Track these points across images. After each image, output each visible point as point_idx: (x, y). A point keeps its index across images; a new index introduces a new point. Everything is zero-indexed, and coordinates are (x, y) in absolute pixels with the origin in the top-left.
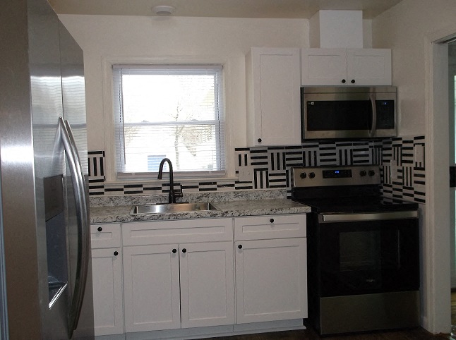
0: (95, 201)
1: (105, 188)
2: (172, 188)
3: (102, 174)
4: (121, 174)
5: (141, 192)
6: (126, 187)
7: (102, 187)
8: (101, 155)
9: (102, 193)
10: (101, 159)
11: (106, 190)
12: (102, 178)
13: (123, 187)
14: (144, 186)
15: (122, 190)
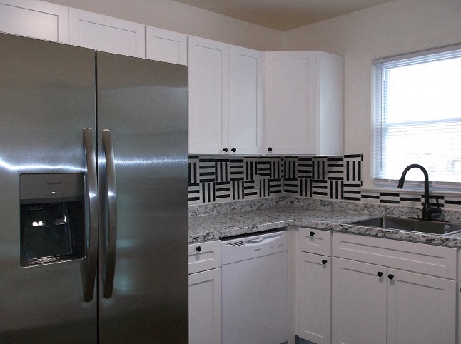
0: (351, 206)
1: (362, 194)
2: (427, 201)
3: (359, 179)
4: (377, 180)
5: (398, 202)
6: (382, 194)
7: (359, 192)
8: (359, 159)
9: (359, 199)
10: (359, 162)
11: (363, 196)
12: (359, 183)
13: (378, 195)
14: (401, 196)
15: (378, 197)
